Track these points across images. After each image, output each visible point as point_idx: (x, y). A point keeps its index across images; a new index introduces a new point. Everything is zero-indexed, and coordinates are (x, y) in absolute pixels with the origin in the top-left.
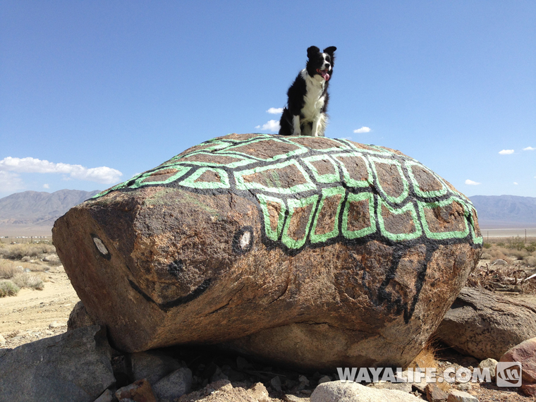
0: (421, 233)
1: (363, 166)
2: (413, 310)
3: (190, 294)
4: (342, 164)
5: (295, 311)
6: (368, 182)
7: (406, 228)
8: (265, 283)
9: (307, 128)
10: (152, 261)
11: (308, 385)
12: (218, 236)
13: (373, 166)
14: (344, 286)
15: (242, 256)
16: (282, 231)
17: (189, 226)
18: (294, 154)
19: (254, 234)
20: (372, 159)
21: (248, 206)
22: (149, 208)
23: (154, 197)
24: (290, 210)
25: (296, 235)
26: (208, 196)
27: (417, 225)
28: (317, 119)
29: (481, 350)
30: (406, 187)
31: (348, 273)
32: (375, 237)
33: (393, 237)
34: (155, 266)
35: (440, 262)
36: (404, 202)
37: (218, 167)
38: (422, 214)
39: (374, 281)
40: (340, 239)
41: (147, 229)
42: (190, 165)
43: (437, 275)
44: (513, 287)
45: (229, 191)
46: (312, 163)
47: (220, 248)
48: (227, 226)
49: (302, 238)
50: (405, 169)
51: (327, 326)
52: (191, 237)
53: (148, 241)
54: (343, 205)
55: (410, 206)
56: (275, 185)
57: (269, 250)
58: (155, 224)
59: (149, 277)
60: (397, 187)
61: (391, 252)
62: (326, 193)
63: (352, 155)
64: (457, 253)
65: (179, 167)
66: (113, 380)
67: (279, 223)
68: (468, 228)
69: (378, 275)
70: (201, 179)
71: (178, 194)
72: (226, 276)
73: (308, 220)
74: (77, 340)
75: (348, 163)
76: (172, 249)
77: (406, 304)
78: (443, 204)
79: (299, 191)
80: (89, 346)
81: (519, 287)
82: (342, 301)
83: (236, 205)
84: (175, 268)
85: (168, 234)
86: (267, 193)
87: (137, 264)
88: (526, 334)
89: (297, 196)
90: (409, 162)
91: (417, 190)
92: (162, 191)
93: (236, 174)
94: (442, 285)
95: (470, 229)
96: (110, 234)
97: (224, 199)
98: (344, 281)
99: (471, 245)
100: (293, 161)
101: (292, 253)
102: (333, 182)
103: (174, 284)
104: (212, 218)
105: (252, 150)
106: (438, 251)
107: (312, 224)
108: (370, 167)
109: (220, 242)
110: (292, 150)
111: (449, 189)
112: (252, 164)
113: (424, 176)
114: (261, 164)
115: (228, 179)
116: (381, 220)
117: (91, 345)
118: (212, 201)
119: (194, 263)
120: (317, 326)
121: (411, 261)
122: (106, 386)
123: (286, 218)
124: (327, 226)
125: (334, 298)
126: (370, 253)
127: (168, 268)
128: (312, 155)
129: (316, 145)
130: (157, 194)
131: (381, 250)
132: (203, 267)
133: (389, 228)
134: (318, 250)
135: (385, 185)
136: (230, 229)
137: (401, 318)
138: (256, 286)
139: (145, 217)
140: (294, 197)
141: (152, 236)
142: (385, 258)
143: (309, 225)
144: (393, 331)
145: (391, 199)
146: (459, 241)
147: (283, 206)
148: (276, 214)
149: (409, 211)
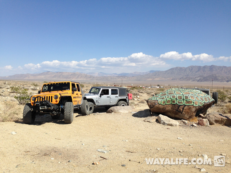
0: (184, 104)
2: (182, 112)
4: (171, 96)
5: (166, 111)
6: (175, 98)
7: (181, 103)
8: (160, 107)
13: (177, 96)
15: (156, 105)
16: (161, 103)
31: (173, 107)
32: (176, 104)
36: (182, 100)
39: (176, 109)
40: (171, 104)
43: (186, 109)
45: (156, 100)
50: (183, 96)
54: (171, 101)
56: (161, 99)
61: (179, 106)
63: (174, 95)
78: (188, 101)
79: (164, 100)
100: (164, 97)
101: (163, 105)
102: (169, 99)
106: (186, 106)
107: (166, 103)
113: (186, 97)
121: (182, 107)
125: (171, 110)
134: (168, 105)
144: (180, 114)
145: (179, 100)
146: (191, 105)
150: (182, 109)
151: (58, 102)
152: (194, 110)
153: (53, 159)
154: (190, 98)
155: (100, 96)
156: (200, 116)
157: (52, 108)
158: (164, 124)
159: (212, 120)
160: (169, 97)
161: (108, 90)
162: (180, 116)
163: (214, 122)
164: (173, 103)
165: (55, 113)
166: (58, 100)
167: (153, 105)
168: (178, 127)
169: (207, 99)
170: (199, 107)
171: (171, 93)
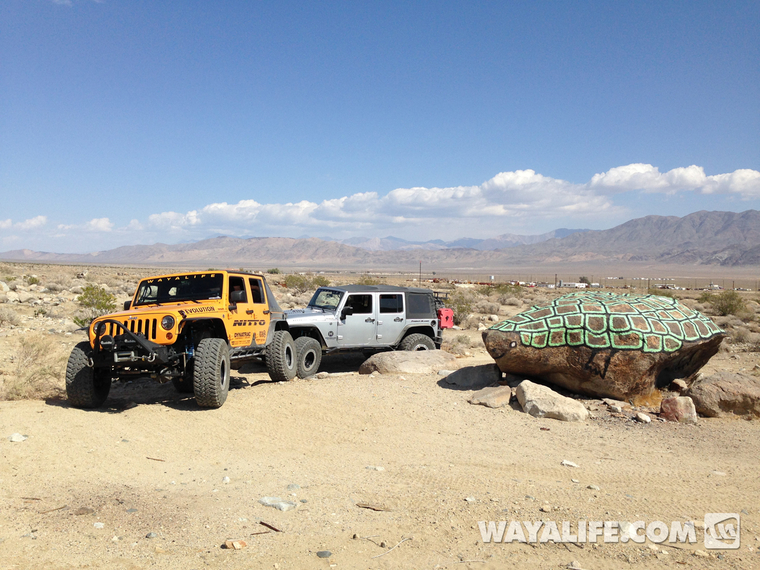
150: (602, 364)
151: (174, 339)
152: (645, 364)
153: (101, 525)
154: (631, 326)
155: (343, 318)
156: (676, 388)
157: (153, 357)
158: (535, 411)
159: (711, 401)
160: (558, 321)
161: (370, 298)
162: (597, 386)
163: (716, 408)
164: (572, 340)
165: (167, 373)
166: (175, 331)
167: (502, 350)
168: (582, 425)
169: (696, 328)
170: (664, 356)
171: (566, 309)
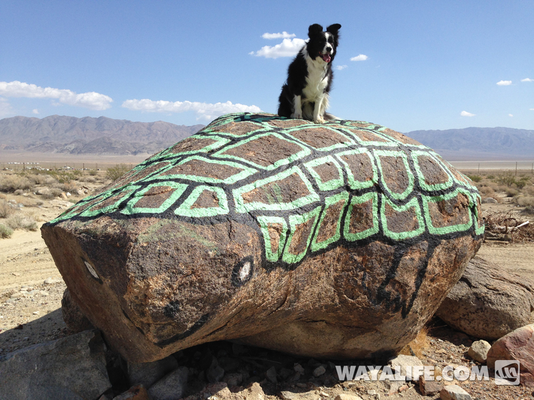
0: (424, 229)
1: (369, 164)
2: (411, 306)
3: (187, 331)
4: (346, 164)
5: (294, 317)
6: (373, 182)
7: (409, 225)
8: (264, 302)
9: (308, 108)
10: (146, 305)
11: (303, 374)
12: (216, 271)
13: (379, 161)
14: (344, 288)
15: (242, 287)
16: (283, 250)
17: (186, 264)
18: (297, 159)
19: (254, 263)
20: (377, 153)
21: (249, 234)
22: (142, 247)
23: (147, 233)
24: (292, 229)
25: (296, 250)
26: (205, 227)
27: (421, 221)
28: (319, 100)
29: (474, 328)
30: (411, 182)
31: (348, 275)
32: (377, 238)
33: (395, 236)
34: (150, 310)
35: (441, 257)
36: (409, 198)
37: (217, 185)
38: (426, 209)
39: (374, 282)
40: (342, 242)
41: (140, 271)
42: (185, 182)
43: (437, 270)
44: (503, 236)
45: (228, 218)
46: (315, 168)
47: (219, 283)
48: (226, 260)
49: (303, 250)
50: (410, 161)
51: (324, 324)
52: (188, 275)
53: (141, 284)
54: (346, 209)
55: (414, 201)
56: (277, 201)
57: (268, 273)
58: (149, 265)
59: (144, 320)
60: (402, 183)
61: (393, 251)
62: (329, 201)
63: (357, 153)
64: (459, 247)
65: (173, 183)
66: (109, 385)
67: (280, 244)
68: (471, 220)
69: (378, 275)
70: (198, 204)
71: (173, 227)
72: (224, 309)
73: (310, 232)
74: (71, 347)
75: (352, 163)
76: (168, 290)
77: (405, 301)
78: (447, 197)
79: (301, 205)
80: (83, 353)
81: (509, 236)
82: (340, 302)
83: (236, 235)
84: (171, 309)
85: (163, 275)
86: (268, 213)
87: (131, 307)
88: (519, 315)
89: (300, 211)
90: (416, 152)
91: (423, 184)
92: (155, 224)
93: (237, 193)
94: (441, 279)
95: (473, 221)
96: (101, 271)
97: (223, 228)
98: (343, 283)
99: (473, 237)
100: (296, 169)
101: (292, 267)
102: (336, 188)
103: (170, 324)
104: (210, 253)
105: (251, 154)
106: (440, 246)
107: (313, 235)
108: (376, 164)
109: (219, 277)
110: (295, 153)
111: (455, 180)
112: (253, 176)
113: (430, 167)
114: (263, 174)
115: (227, 202)
116: (384, 220)
117: (85, 352)
118: (210, 232)
119: (192, 302)
120: (314, 324)
121: (412, 259)
122: (101, 391)
123: (287, 237)
124: (329, 233)
125: (333, 301)
126: (371, 254)
127: (163, 311)
128: (315, 158)
129: (319, 141)
130: (151, 229)
131: (382, 250)
132: (200, 304)
133: (391, 227)
134: (318, 257)
135: (390, 181)
136: (229, 264)
137: (398, 315)
138: (253, 307)
139: (138, 257)
140: (295, 212)
141: (147, 278)
142: (387, 259)
143: (310, 237)
144: (390, 326)
145: (395, 196)
146: (462, 234)
147: (285, 227)
148: (278, 235)
149: (413, 207)
